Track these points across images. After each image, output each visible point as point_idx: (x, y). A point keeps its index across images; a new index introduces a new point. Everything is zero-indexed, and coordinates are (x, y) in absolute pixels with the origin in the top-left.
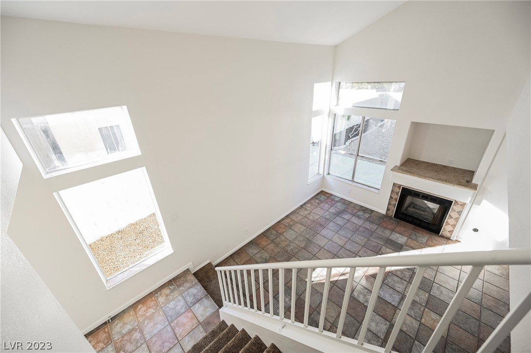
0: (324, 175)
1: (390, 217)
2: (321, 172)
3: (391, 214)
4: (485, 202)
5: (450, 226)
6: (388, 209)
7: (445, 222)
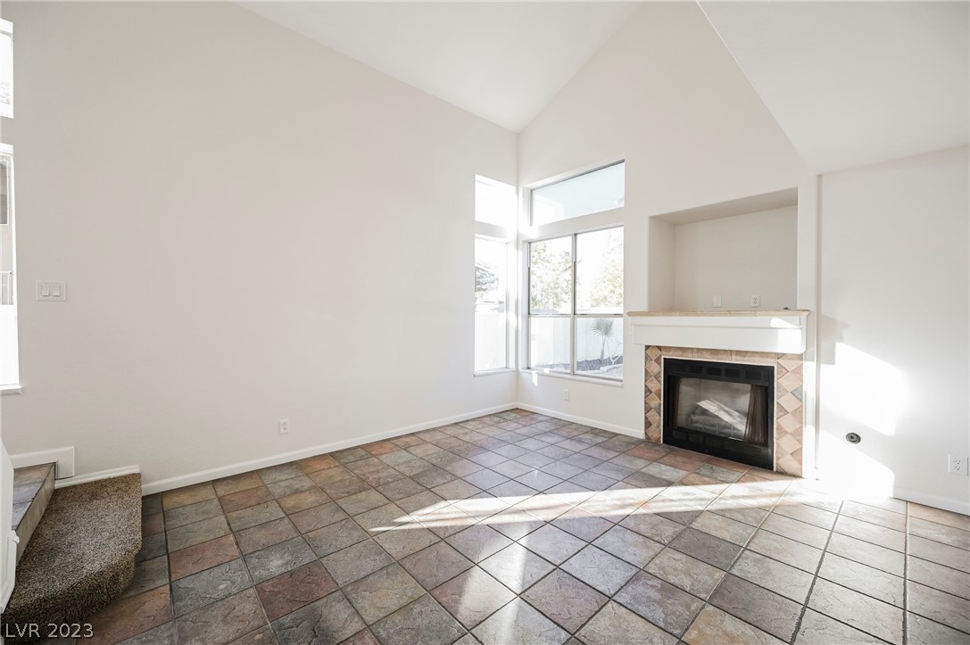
0: (517, 370)
1: (656, 443)
2: (512, 365)
3: (656, 435)
4: (842, 349)
5: (789, 436)
6: (648, 424)
7: (775, 427)
